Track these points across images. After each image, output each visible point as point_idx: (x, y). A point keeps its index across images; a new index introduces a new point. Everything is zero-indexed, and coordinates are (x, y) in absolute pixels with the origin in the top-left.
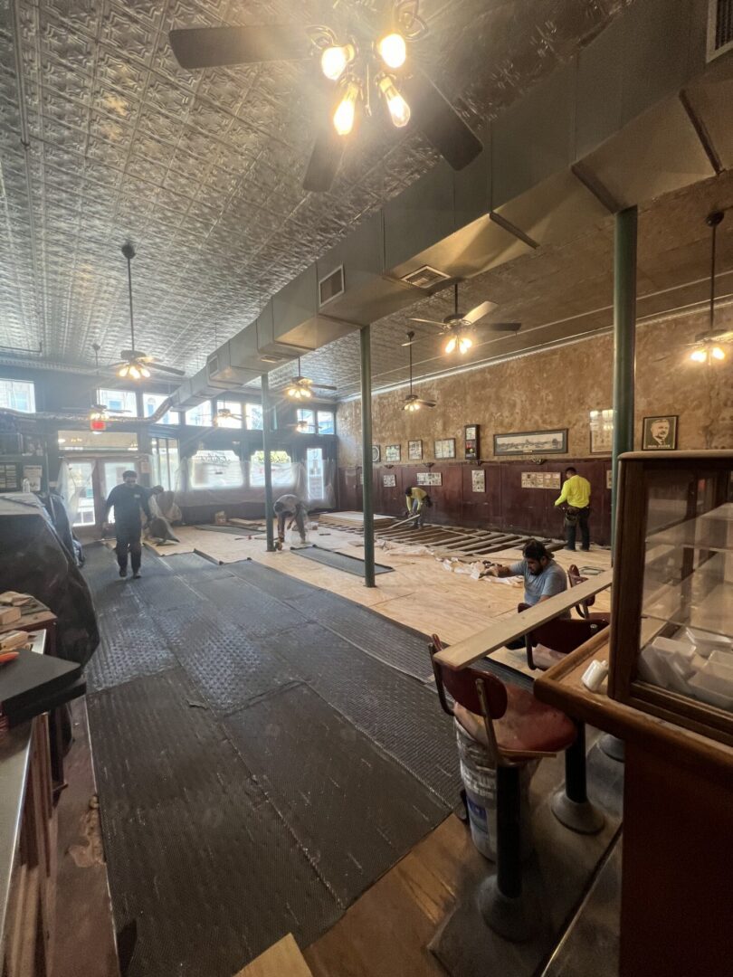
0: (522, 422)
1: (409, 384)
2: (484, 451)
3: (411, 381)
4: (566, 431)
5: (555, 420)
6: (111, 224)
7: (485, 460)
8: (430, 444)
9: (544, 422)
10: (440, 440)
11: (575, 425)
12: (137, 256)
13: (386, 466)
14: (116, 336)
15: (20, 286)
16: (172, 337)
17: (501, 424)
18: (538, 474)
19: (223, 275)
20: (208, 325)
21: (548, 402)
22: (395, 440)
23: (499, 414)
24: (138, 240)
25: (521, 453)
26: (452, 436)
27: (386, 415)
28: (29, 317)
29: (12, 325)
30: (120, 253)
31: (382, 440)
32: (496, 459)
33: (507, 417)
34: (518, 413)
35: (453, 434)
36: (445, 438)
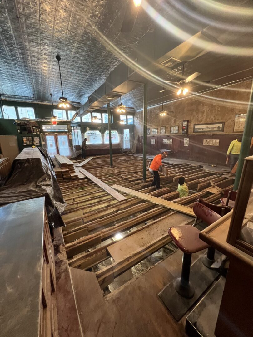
0: (206, 119)
1: (162, 104)
2: (189, 130)
3: (163, 103)
4: (224, 123)
5: (220, 118)
6: (51, 47)
7: (190, 134)
8: (169, 128)
9: (215, 119)
10: (173, 126)
11: (228, 120)
12: (61, 59)
13: (152, 136)
14: (57, 90)
15: (24, 74)
16: (76, 90)
17: (198, 120)
18: (210, 140)
19: (92, 65)
20: (88, 85)
21: (218, 111)
22: (156, 126)
23: (197, 116)
24: (61, 53)
25: (204, 132)
26: (178, 125)
27: (153, 116)
28: (29, 85)
29: (24, 88)
30: (55, 59)
31: (151, 126)
32: (194, 134)
33: (200, 117)
34: (205, 116)
35: (178, 124)
36: (175, 125)
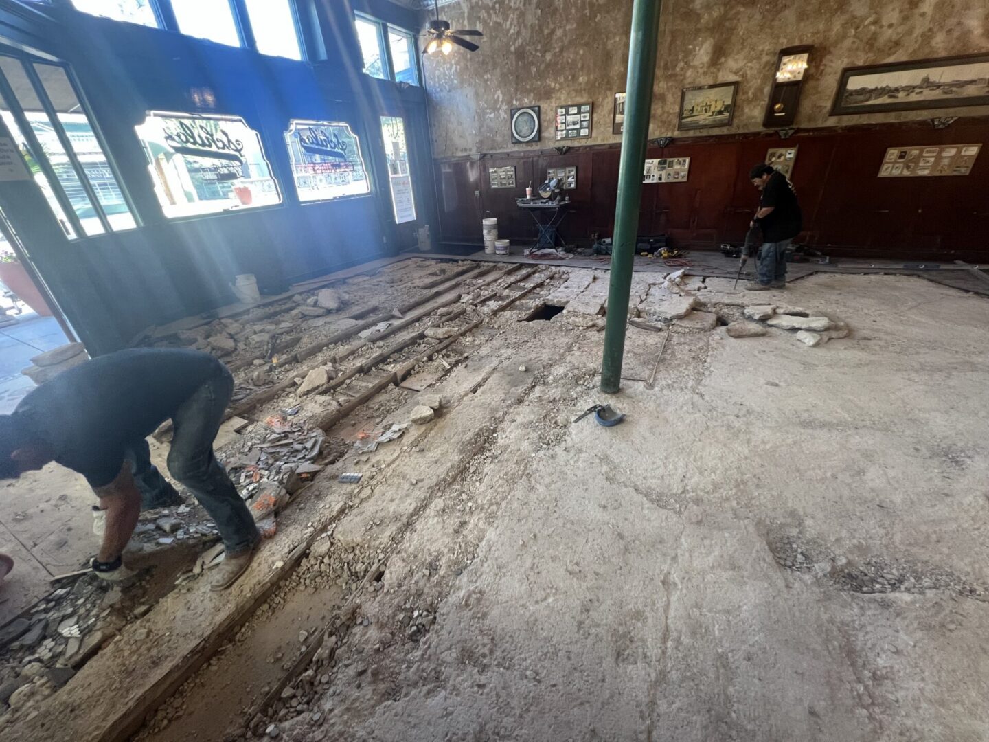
2: (805, 104)
7: (803, 126)
13: (556, 149)
17: (871, 43)
18: (927, 148)
22: (579, 92)
25: (900, 107)
26: (733, 78)
27: (559, 33)
31: (547, 94)
32: (832, 122)
33: (891, 26)
34: (923, 15)
35: (736, 73)
36: (711, 83)
